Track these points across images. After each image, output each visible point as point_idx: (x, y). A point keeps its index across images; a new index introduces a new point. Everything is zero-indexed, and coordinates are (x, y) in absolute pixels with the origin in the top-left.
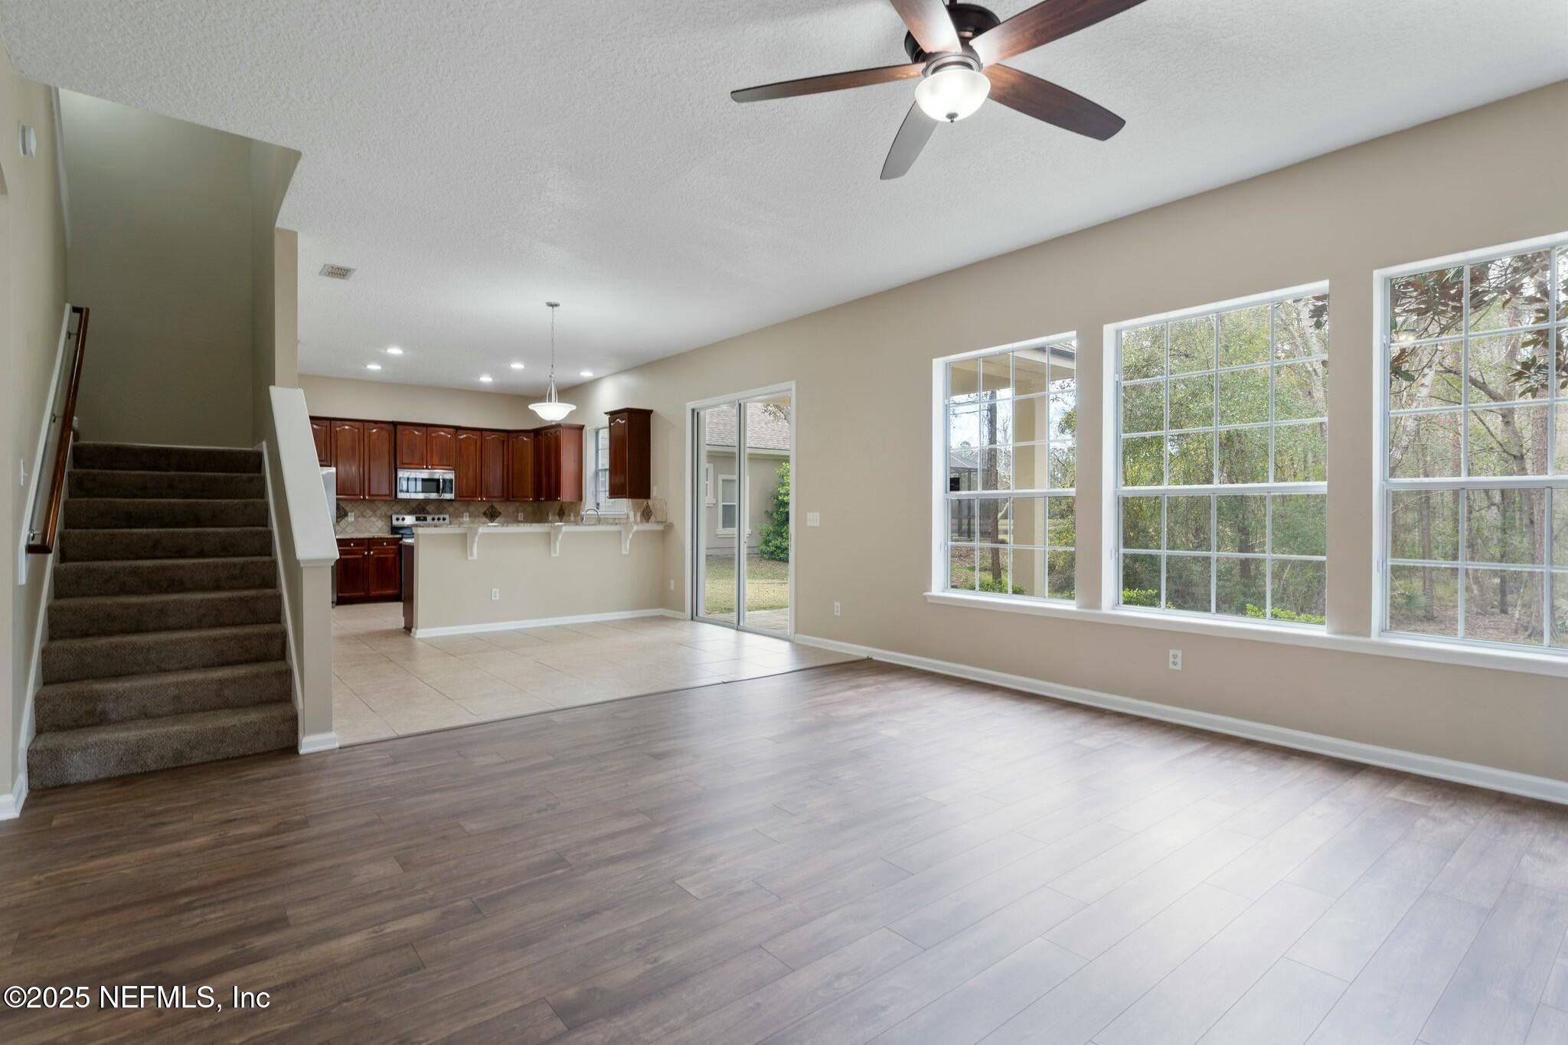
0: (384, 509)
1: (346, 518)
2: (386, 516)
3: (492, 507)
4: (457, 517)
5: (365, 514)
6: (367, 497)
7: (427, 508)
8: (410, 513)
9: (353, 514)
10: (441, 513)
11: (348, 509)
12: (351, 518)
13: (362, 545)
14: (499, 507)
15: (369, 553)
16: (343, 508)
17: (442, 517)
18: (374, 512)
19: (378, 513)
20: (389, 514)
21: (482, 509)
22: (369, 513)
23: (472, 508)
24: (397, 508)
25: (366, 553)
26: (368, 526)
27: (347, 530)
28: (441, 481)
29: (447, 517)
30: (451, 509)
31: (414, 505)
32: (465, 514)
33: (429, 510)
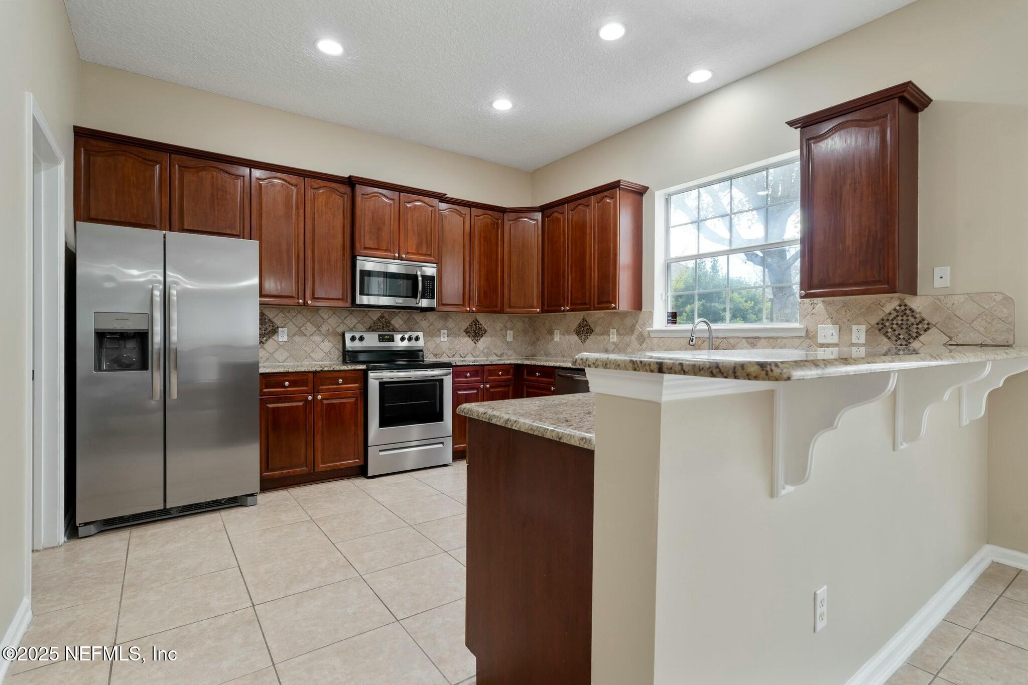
0: (332, 322)
1: (275, 337)
2: (334, 333)
3: (476, 322)
4: (432, 337)
5: (303, 329)
6: (309, 302)
7: (393, 322)
8: (370, 329)
9: (286, 329)
10: (411, 330)
11: (278, 321)
12: (282, 336)
13: (304, 383)
14: (483, 319)
15: (314, 398)
16: (270, 320)
17: (414, 335)
18: (318, 327)
19: (324, 329)
20: (340, 330)
21: (465, 325)
22: (310, 328)
23: (451, 324)
24: (351, 321)
25: (310, 398)
26: (308, 350)
27: (276, 355)
28: (420, 279)
29: (420, 334)
30: (424, 324)
31: (375, 315)
32: (442, 331)
33: (397, 326)
